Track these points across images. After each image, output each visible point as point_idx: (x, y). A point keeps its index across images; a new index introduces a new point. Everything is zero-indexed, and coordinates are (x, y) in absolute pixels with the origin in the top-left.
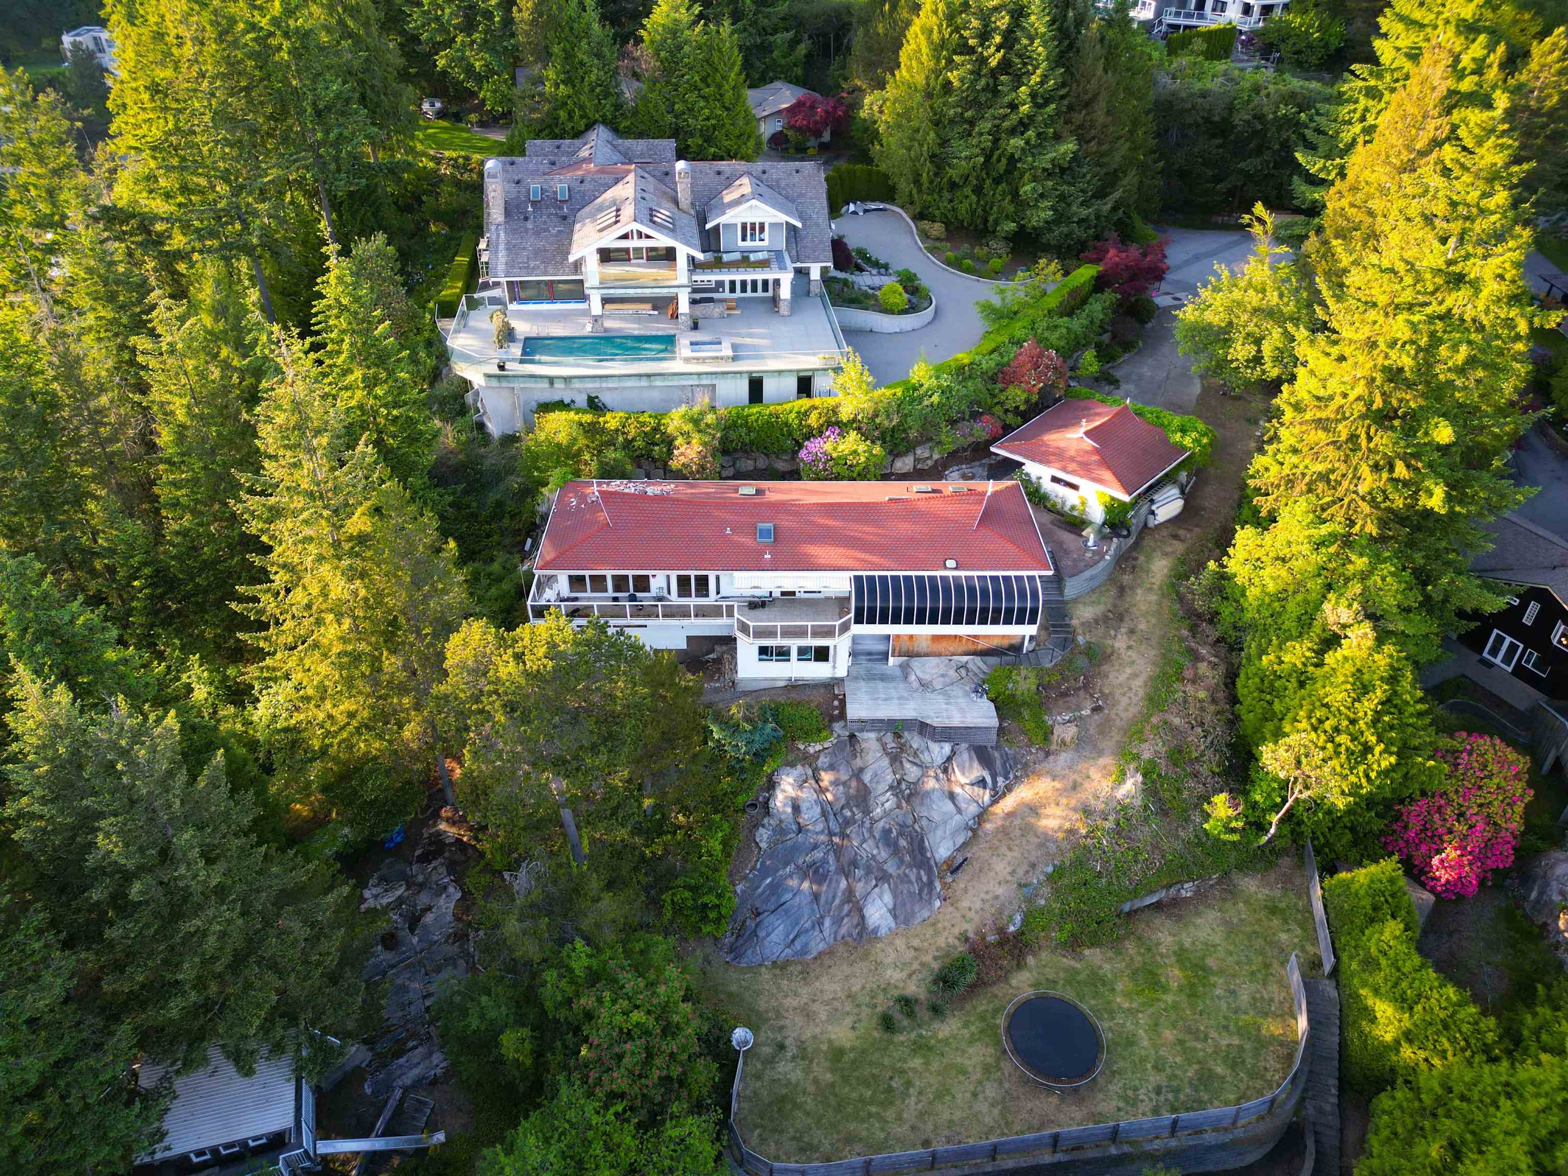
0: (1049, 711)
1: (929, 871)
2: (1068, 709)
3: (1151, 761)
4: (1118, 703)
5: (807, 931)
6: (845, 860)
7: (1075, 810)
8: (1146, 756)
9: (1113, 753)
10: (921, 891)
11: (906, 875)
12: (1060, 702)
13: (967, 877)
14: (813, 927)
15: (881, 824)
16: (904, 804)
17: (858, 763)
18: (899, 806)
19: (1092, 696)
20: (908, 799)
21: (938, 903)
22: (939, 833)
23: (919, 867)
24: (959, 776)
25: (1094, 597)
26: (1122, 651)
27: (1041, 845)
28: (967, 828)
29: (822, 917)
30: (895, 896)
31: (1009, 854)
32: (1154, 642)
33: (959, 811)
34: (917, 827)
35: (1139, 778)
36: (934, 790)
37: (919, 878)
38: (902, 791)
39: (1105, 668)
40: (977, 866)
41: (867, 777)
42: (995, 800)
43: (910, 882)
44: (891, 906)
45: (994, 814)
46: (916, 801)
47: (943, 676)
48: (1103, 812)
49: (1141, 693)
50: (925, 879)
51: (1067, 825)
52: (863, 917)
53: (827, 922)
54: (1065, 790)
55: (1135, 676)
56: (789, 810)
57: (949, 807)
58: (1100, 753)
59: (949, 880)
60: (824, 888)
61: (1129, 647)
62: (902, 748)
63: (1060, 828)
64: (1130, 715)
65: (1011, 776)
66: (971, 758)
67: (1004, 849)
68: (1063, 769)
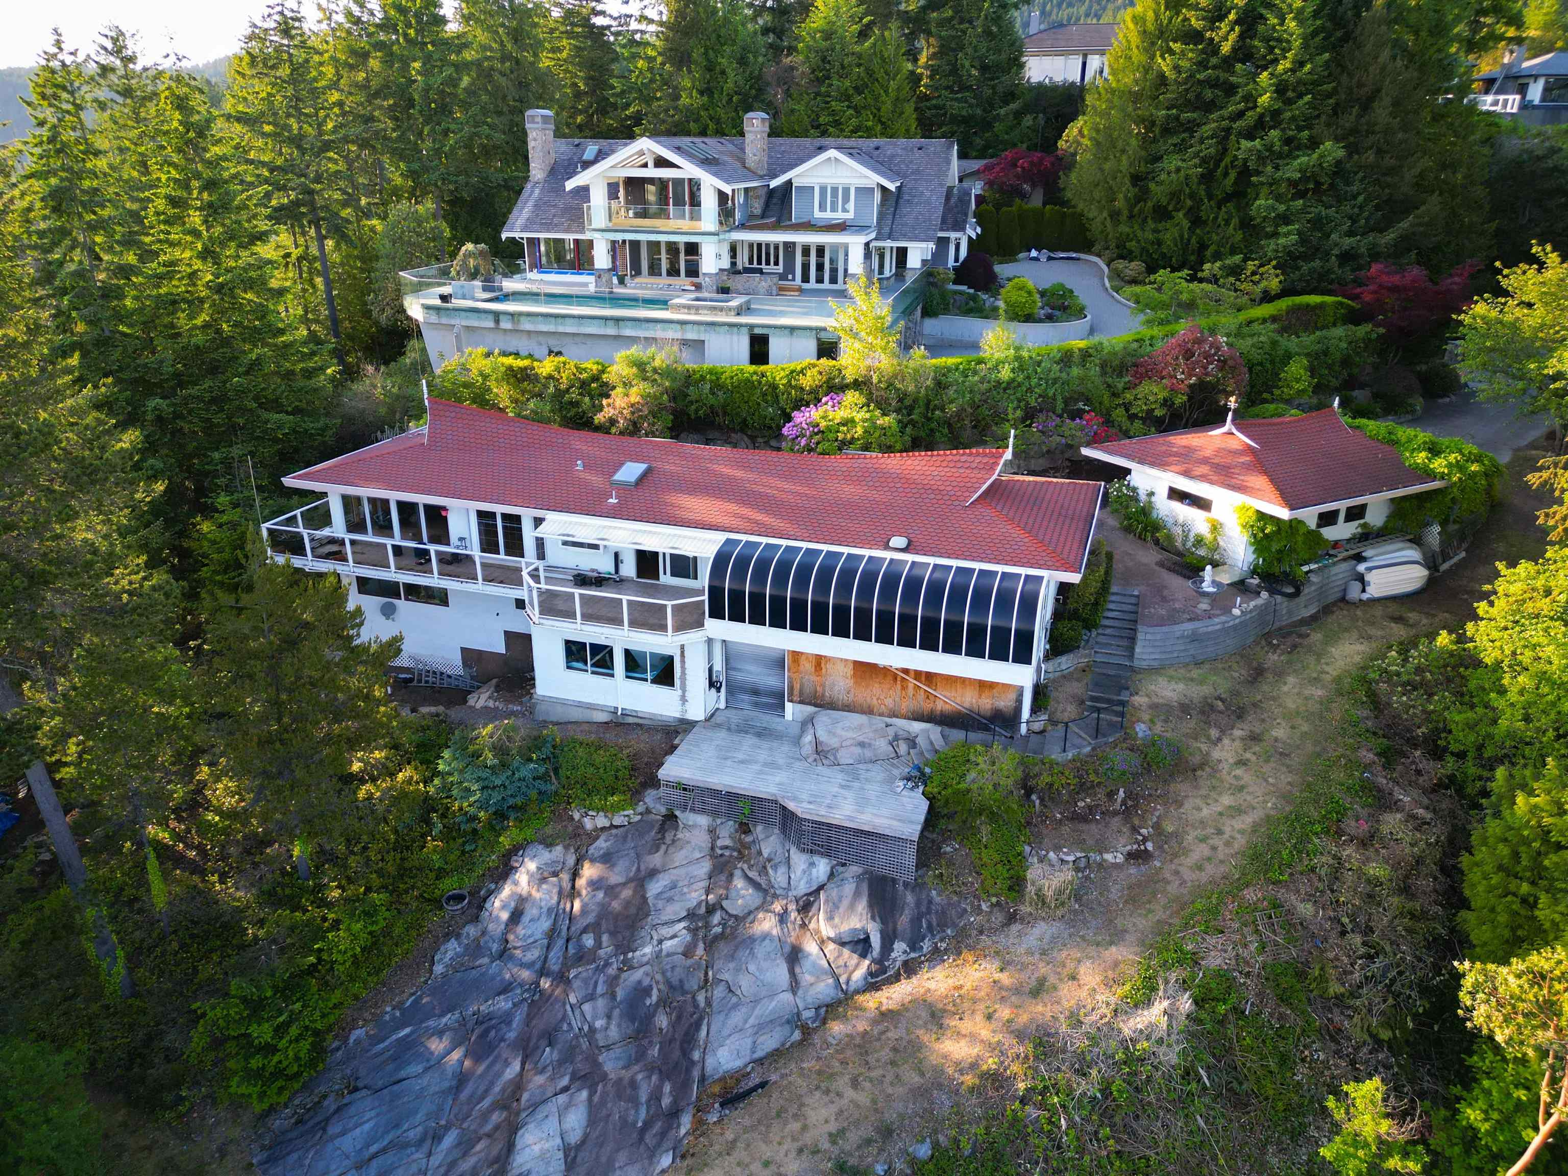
0: (1036, 841)
1: (682, 1088)
2: (1080, 843)
3: (1219, 974)
4: (1186, 852)
5: (406, 1145)
6: (540, 1024)
7: (1020, 1036)
8: (1214, 961)
9: (1142, 943)
10: (647, 1125)
11: (633, 1084)
12: (1066, 829)
13: (747, 1121)
14: (420, 1142)
15: (637, 975)
16: (700, 951)
17: (656, 860)
18: (687, 953)
19: (1135, 830)
20: (711, 944)
21: (666, 1160)
22: (736, 1018)
23: (665, 1075)
24: (822, 925)
25: (1195, 673)
26: (1225, 767)
27: (921, 1092)
28: (795, 1020)
29: (447, 1128)
30: (593, 1119)
31: (850, 1093)
32: (1296, 760)
33: (795, 985)
34: (701, 998)
35: (1186, 1004)
36: (766, 936)
37: (656, 1096)
38: (708, 926)
39: (1180, 787)
40: (776, 1100)
41: (654, 888)
42: (873, 984)
43: (634, 1101)
44: (574, 1138)
45: (861, 1009)
46: (723, 948)
47: (862, 745)
48: (1081, 1056)
49: (1240, 842)
50: (666, 1101)
51: (991, 1063)
52: (510, 1147)
53: (449, 1139)
54: (1017, 990)
55: (1237, 811)
56: (505, 916)
57: (780, 973)
58: (1116, 937)
59: (713, 1118)
60: (481, 1069)
61: (1241, 763)
62: (742, 851)
63: (974, 1066)
64: (1204, 877)
65: (926, 946)
66: (857, 894)
67: (842, 1084)
68: (1030, 952)
